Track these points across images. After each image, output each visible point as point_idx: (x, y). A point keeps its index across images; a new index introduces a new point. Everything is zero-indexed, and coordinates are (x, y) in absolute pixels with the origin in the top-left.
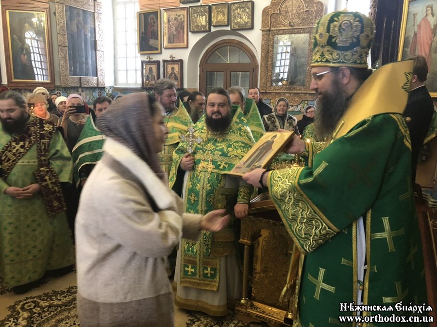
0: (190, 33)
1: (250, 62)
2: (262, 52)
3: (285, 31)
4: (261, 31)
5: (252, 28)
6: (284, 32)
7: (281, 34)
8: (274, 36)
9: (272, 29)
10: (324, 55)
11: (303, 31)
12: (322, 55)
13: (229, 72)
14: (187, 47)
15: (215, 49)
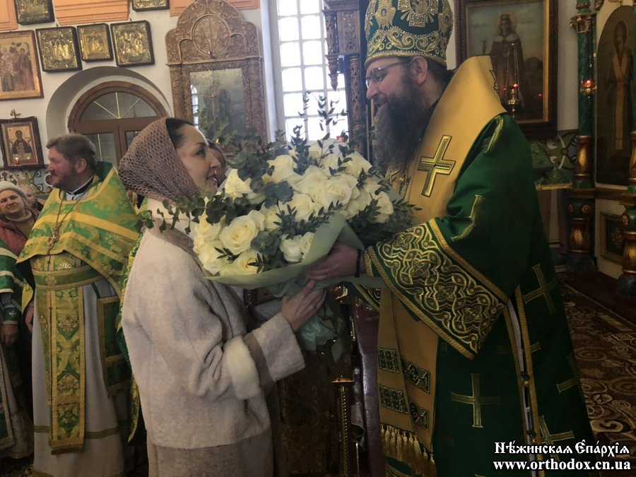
0: (43, 74)
1: (156, 115)
2: (174, 98)
3: (205, 65)
4: (168, 67)
5: (152, 62)
6: (204, 68)
7: (200, 70)
8: (189, 72)
9: (185, 63)
10: (388, 41)
11: (233, 65)
12: (386, 41)
13: (122, 133)
14: (42, 96)
15: (91, 98)
